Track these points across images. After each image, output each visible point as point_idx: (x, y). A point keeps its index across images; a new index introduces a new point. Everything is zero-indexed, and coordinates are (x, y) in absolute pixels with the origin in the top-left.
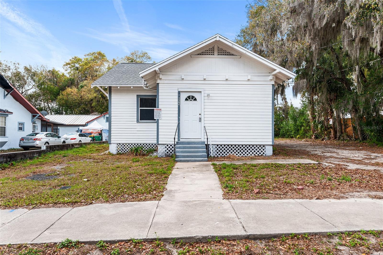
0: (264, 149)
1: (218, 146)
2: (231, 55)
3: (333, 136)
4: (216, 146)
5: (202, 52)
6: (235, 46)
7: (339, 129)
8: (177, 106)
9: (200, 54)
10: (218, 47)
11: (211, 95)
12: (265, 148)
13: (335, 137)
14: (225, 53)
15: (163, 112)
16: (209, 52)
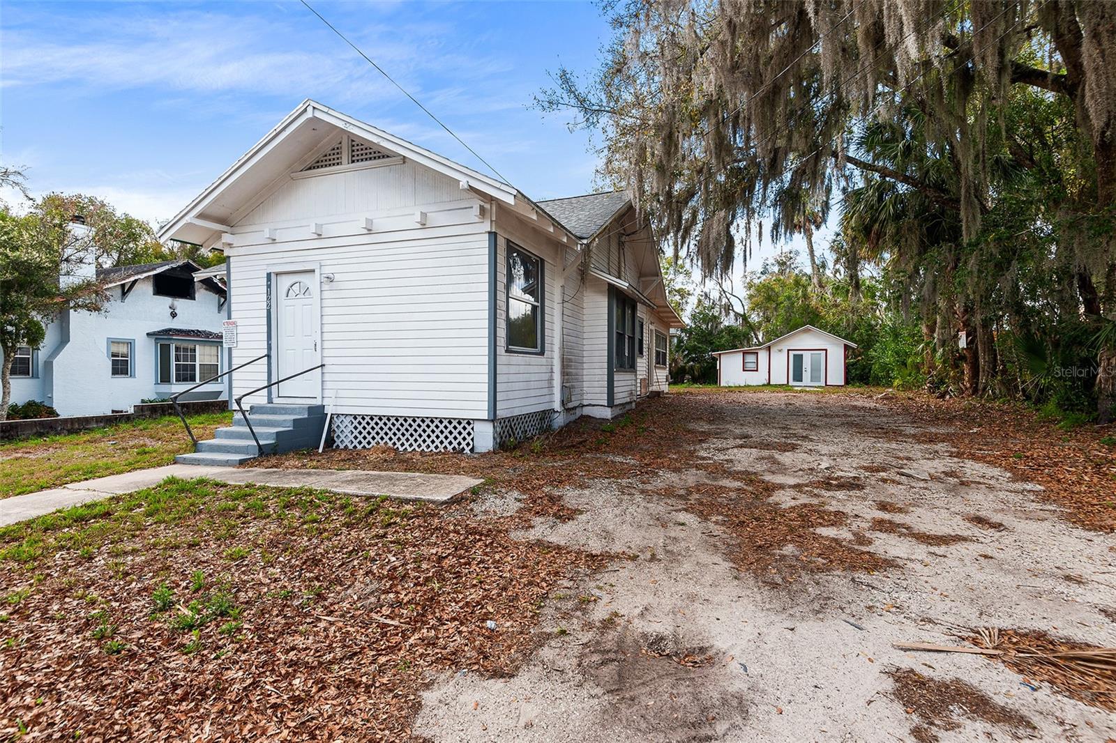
0: (471, 431)
1: (355, 418)
2: (383, 157)
3: (968, 385)
4: (352, 418)
5: (318, 162)
6: (351, 127)
7: (985, 362)
8: (265, 313)
9: (314, 168)
10: (353, 141)
11: (337, 277)
12: (473, 429)
13: (975, 391)
14: (370, 153)
15: (240, 330)
16: (332, 157)
